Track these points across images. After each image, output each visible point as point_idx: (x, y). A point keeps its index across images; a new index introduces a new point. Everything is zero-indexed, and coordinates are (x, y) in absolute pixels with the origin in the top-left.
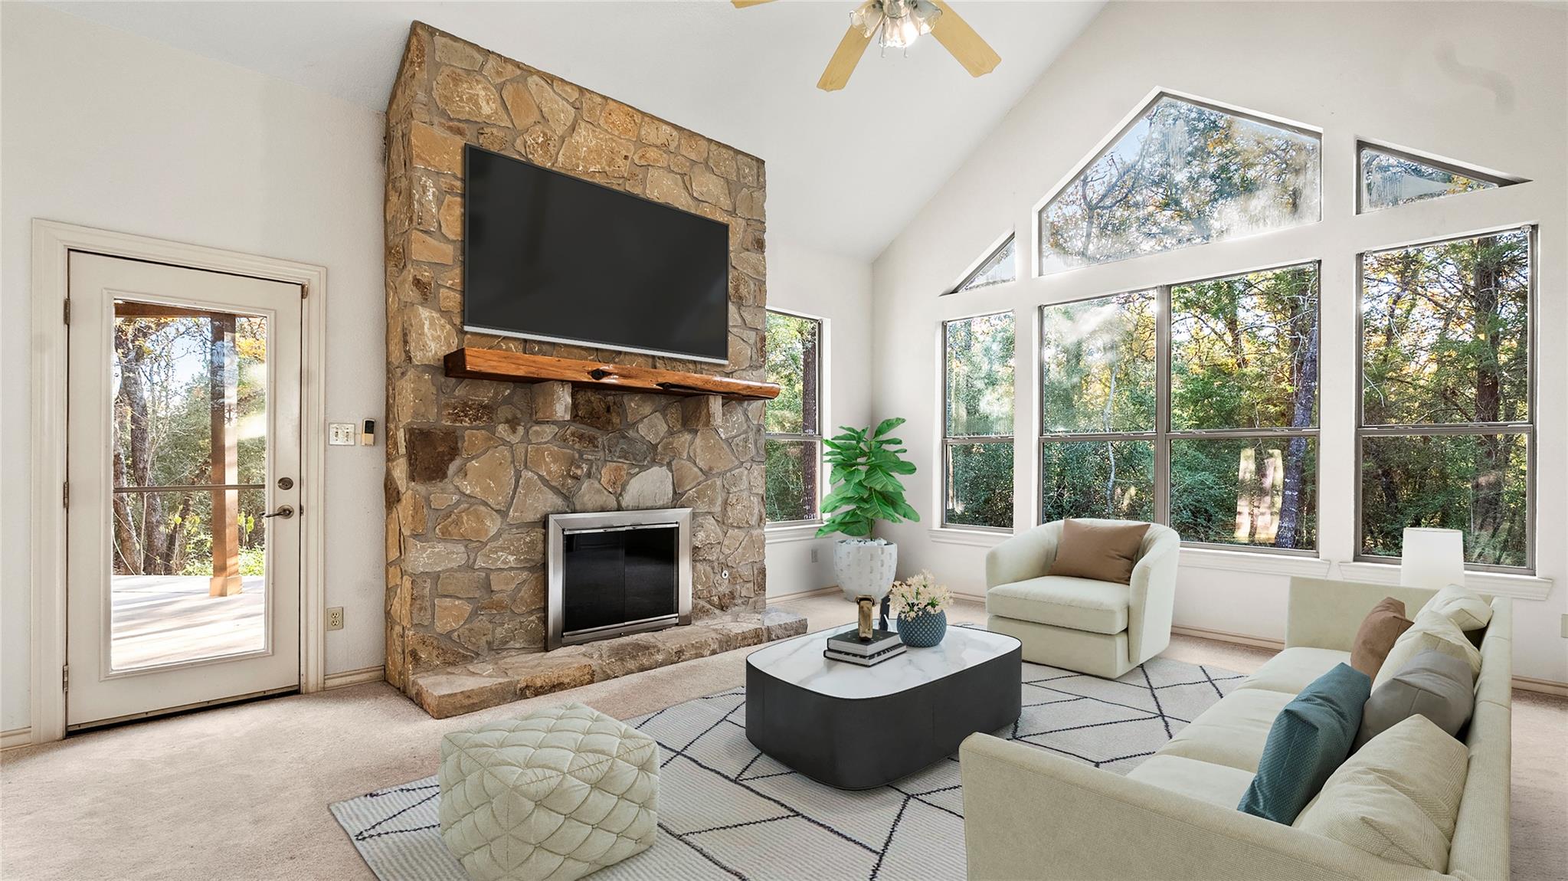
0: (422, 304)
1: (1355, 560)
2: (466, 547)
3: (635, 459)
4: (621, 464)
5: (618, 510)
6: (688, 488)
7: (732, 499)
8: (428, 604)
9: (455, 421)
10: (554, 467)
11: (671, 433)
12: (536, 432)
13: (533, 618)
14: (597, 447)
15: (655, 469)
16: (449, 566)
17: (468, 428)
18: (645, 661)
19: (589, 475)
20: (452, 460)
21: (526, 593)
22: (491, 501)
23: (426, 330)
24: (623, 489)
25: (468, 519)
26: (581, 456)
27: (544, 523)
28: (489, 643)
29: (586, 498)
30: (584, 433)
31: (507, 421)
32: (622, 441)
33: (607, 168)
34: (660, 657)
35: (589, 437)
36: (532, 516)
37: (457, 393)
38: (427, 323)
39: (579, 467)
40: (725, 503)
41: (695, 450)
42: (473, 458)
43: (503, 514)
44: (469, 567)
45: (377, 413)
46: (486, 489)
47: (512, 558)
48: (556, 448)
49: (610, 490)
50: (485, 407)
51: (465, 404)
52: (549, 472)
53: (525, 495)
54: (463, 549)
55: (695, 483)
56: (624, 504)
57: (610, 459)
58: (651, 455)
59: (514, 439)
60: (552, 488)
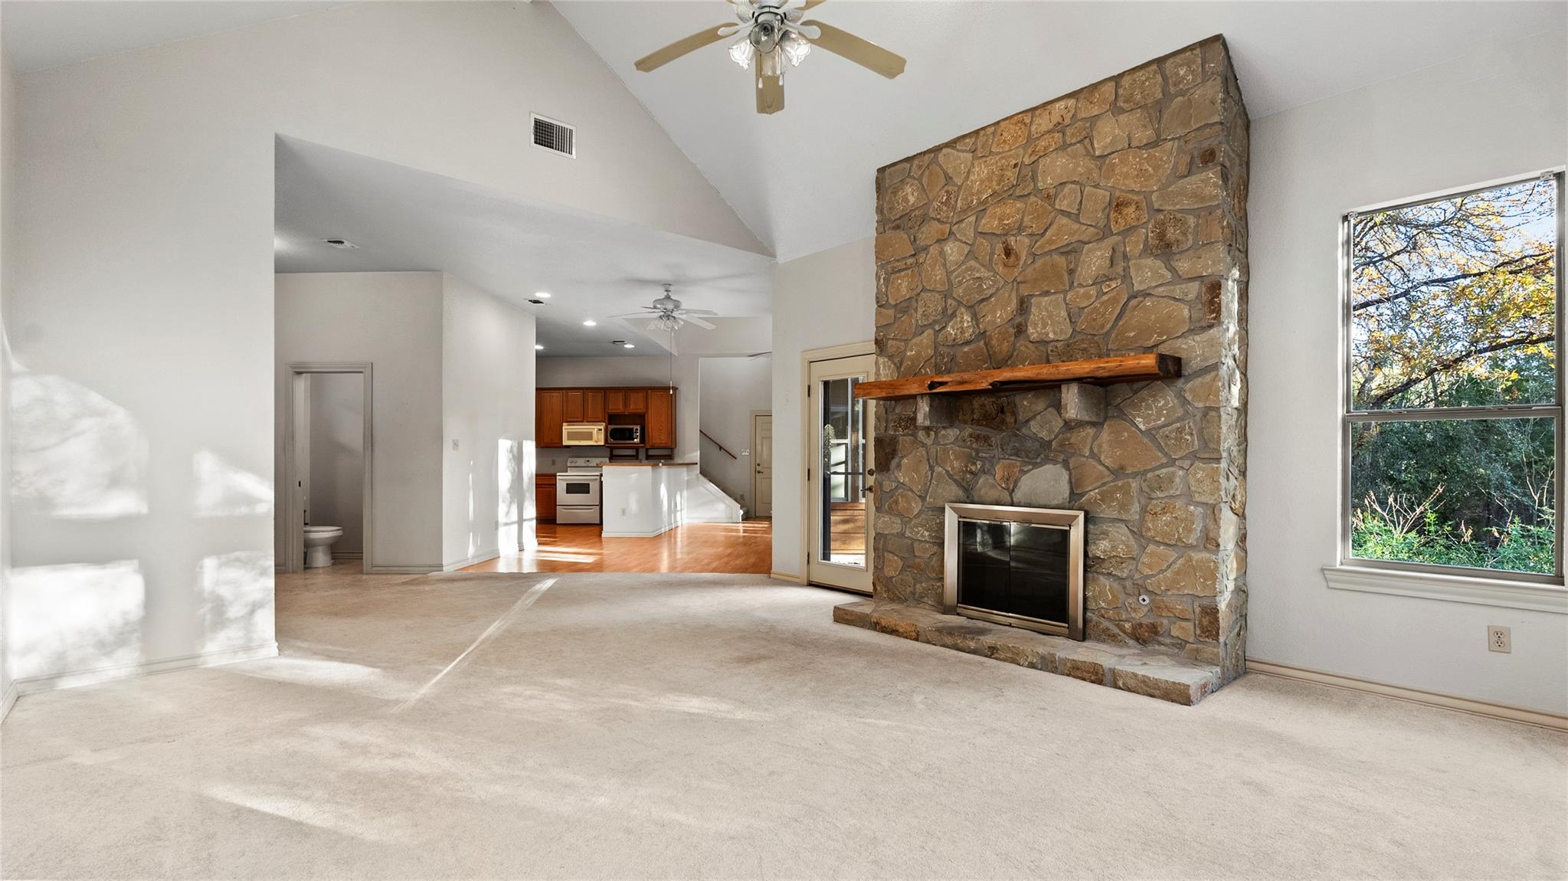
2: (902, 520)
3: (1027, 457)
4: (1013, 462)
6: (1090, 488)
7: (1155, 506)
9: (895, 431)
10: (956, 464)
11: (1068, 428)
12: (943, 435)
14: (992, 446)
15: (1049, 467)
16: (892, 531)
17: (902, 435)
19: (983, 471)
20: (893, 458)
22: (914, 489)
23: (881, 372)
24: (1015, 486)
25: (902, 500)
26: (977, 454)
28: (912, 594)
29: (982, 492)
30: (980, 434)
31: (924, 428)
32: (1014, 439)
33: (997, 188)
35: (984, 437)
37: (897, 411)
38: (882, 366)
39: (974, 464)
40: (1144, 510)
41: (1100, 446)
42: (904, 457)
43: (923, 498)
44: (902, 535)
46: (912, 479)
47: (926, 533)
48: (957, 448)
49: (1003, 486)
50: (912, 419)
51: (901, 419)
52: (953, 468)
53: (937, 485)
54: (900, 522)
55: (1099, 483)
56: (1015, 500)
57: (1002, 456)
58: (1045, 452)
59: (929, 442)
60: (955, 481)
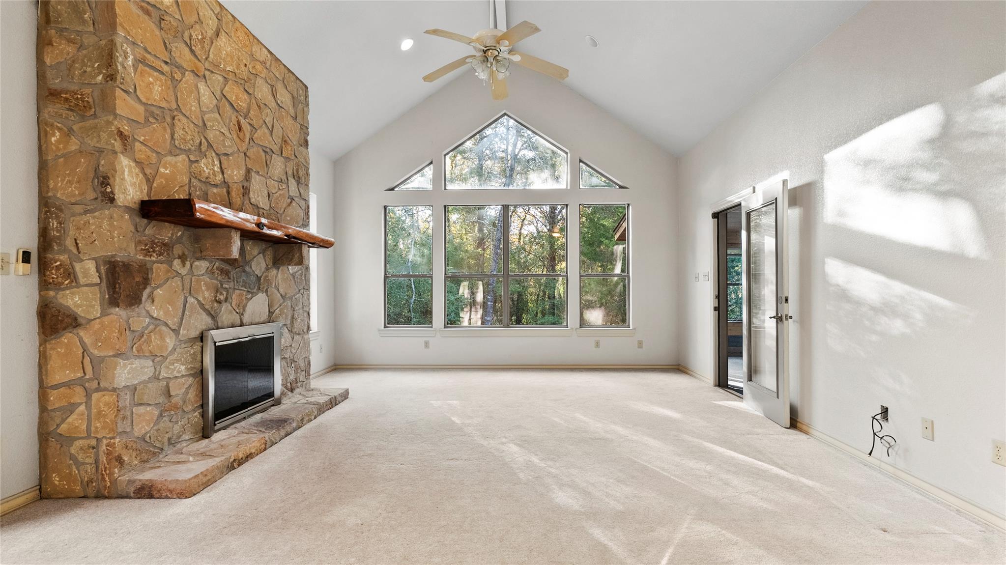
0: (122, 153)
1: (580, 328)
2: (153, 361)
3: (250, 288)
4: (242, 292)
5: (241, 326)
6: (276, 308)
7: (296, 316)
8: (129, 413)
9: (146, 255)
10: (207, 294)
11: (267, 269)
12: (196, 266)
13: (196, 414)
14: (230, 279)
15: (260, 294)
16: (143, 379)
17: (154, 262)
18: (288, 429)
19: (226, 300)
20: (145, 288)
21: (192, 395)
22: (170, 322)
23: (126, 177)
24: (244, 310)
25: (155, 338)
26: (222, 285)
27: (202, 338)
28: (169, 439)
29: (224, 318)
30: (223, 268)
31: (179, 257)
32: (243, 274)
33: (236, 70)
34: (294, 425)
35: (226, 271)
36: (195, 333)
37: (147, 232)
38: (126, 170)
39: (221, 294)
40: (293, 317)
41: (278, 281)
42: (157, 287)
43: (176, 332)
44: (156, 378)
45: (32, 244)
46: (167, 313)
47: (183, 368)
48: (208, 279)
49: (237, 311)
50: (165, 245)
51: (153, 242)
52: (204, 298)
53: (190, 317)
54: (151, 363)
55: (278, 305)
56: (244, 321)
57: (237, 288)
58: (259, 285)
59: (184, 271)
60: (205, 310)
